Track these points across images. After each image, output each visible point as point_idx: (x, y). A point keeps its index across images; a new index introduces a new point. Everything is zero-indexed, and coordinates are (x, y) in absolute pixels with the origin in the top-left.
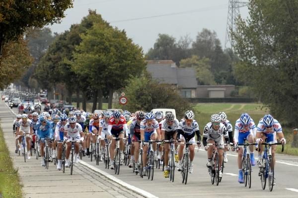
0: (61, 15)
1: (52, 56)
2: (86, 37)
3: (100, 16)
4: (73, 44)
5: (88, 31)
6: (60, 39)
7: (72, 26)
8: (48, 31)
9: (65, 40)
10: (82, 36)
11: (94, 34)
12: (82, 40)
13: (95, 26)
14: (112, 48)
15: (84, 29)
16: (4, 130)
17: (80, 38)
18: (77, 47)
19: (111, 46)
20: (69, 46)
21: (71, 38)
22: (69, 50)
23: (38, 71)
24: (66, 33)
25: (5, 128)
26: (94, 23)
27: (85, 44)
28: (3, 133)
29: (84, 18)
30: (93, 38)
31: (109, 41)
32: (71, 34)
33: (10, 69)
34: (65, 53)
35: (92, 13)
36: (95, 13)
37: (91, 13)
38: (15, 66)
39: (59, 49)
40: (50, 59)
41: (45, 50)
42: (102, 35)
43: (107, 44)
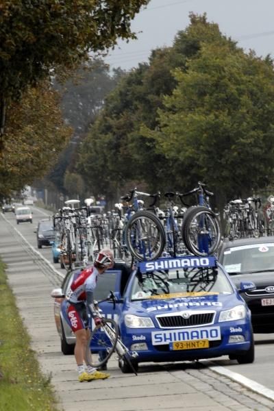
0: (125, 32)
1: (112, 122)
2: (187, 77)
3: (215, 27)
4: (158, 94)
5: (189, 62)
6: (129, 82)
7: (154, 53)
8: (100, 67)
9: (140, 83)
10: (177, 74)
11: (204, 68)
12: (176, 83)
13: (205, 49)
14: (244, 98)
15: (181, 58)
16: (15, 290)
17: (172, 79)
18: (167, 100)
19: (241, 93)
20: (150, 97)
21: (153, 80)
22: (150, 107)
23: (83, 158)
24: (143, 68)
25: (18, 285)
26: (201, 44)
27: (184, 91)
28: (12, 297)
29: (181, 33)
30: (201, 76)
31: (238, 83)
32: (154, 69)
33: (24, 156)
34: (140, 113)
35: (198, 22)
36: (203, 20)
37: (194, 20)
38: (35, 148)
39: (127, 105)
40: (108, 129)
41: (99, 109)
42: (219, 69)
43: (233, 89)
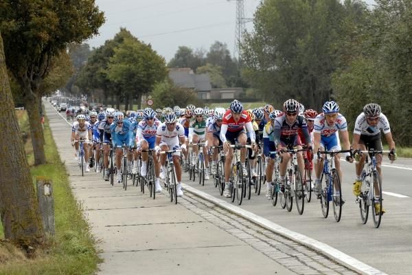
0: (96, 33)
1: (90, 67)
2: (119, 50)
3: (129, 32)
4: (108, 56)
5: (120, 45)
6: (97, 52)
7: (106, 42)
8: (87, 46)
9: (101, 52)
10: (115, 49)
11: (125, 47)
12: (115, 53)
13: (126, 40)
14: (140, 59)
15: (117, 43)
16: (52, 129)
17: (113, 51)
18: (111, 59)
19: (139, 57)
20: (105, 58)
21: (106, 51)
22: (105, 62)
23: (79, 80)
24: (102, 47)
25: (55, 127)
26: (125, 39)
27: (118, 56)
28: (51, 131)
29: (117, 35)
30: (123, 50)
31: (138, 53)
32: (106, 48)
33: (56, 78)
34: (101, 64)
35: (123, 30)
36: (125, 29)
37: (122, 30)
38: (61, 75)
39: (96, 61)
40: (89, 69)
41: (85, 62)
42: (131, 48)
43: (136, 55)
